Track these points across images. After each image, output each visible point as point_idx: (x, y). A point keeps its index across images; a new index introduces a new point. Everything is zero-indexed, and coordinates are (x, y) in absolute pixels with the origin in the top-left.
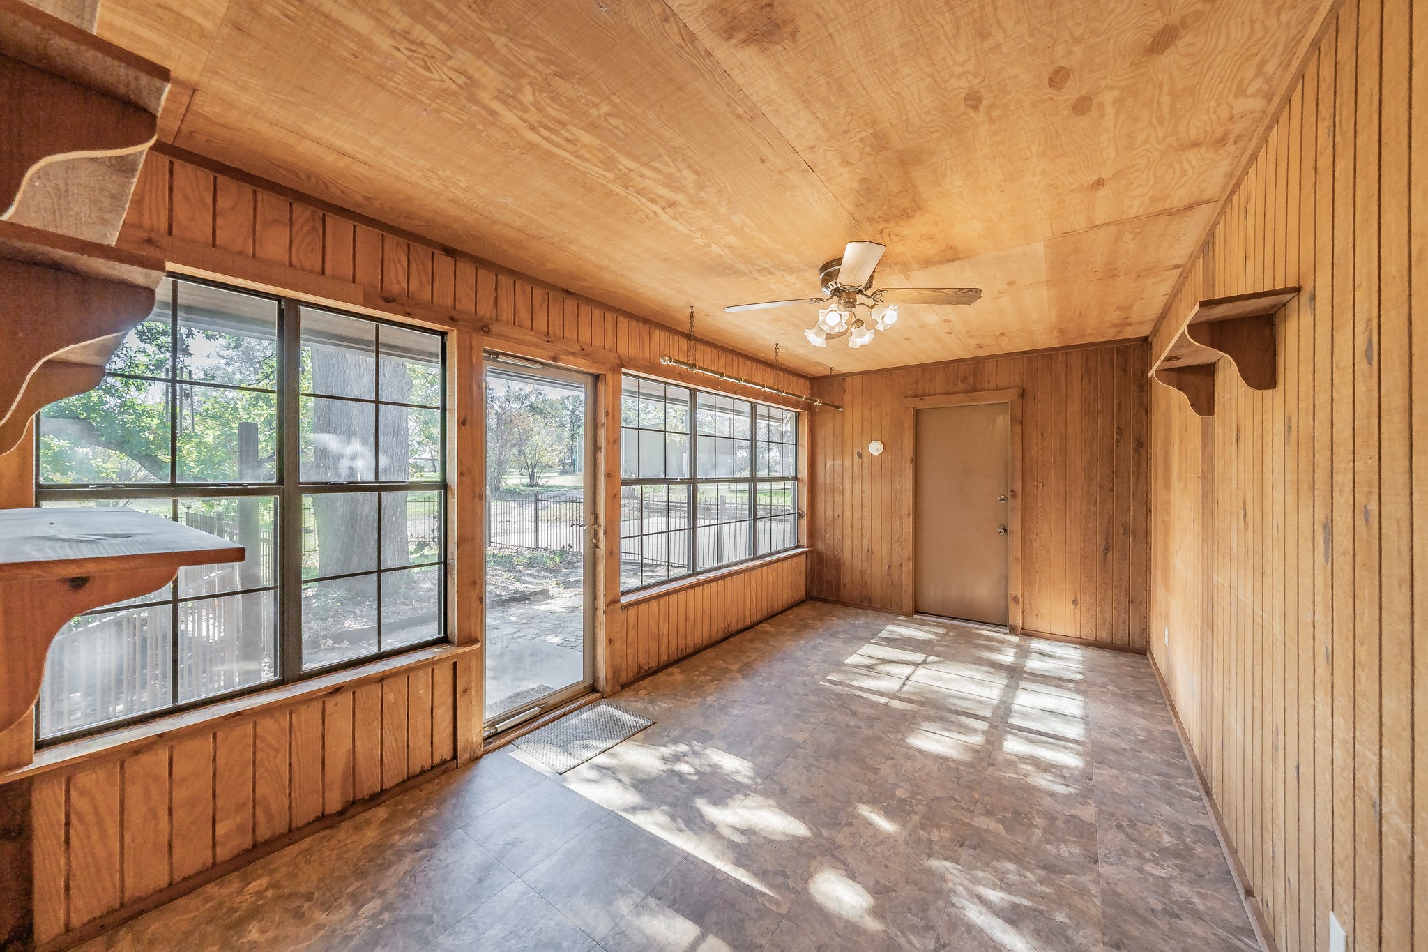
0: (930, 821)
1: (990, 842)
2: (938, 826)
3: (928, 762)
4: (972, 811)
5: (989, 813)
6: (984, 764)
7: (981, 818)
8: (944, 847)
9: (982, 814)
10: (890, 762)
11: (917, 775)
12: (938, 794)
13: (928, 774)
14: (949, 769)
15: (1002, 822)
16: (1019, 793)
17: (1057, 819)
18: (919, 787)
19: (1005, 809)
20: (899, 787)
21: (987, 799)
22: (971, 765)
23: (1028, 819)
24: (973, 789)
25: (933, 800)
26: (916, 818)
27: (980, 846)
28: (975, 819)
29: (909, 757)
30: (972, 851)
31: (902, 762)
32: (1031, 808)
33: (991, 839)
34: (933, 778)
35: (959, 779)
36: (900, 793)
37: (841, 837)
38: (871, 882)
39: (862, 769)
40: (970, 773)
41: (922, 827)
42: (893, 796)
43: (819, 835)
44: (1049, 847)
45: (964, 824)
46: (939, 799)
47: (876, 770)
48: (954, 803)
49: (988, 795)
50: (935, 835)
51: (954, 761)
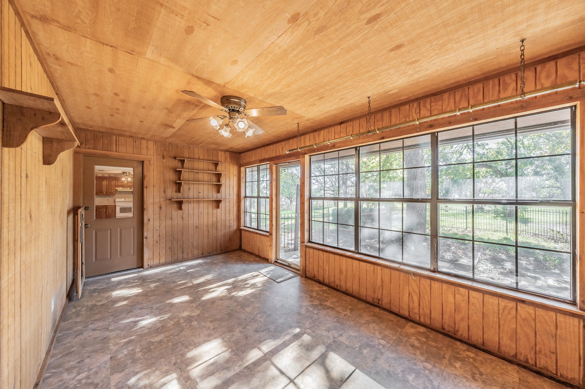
0: (177, 324)
1: (154, 334)
2: (173, 325)
3: (201, 340)
4: (167, 337)
5: (161, 342)
6: (179, 361)
7: (162, 338)
8: (167, 322)
9: (163, 339)
10: (212, 328)
11: (198, 332)
12: (183, 333)
13: (195, 336)
14: (190, 345)
15: (153, 343)
16: (153, 360)
17: (131, 363)
18: (192, 329)
19: (155, 348)
20: (198, 324)
21: (165, 346)
22: (183, 355)
23: (144, 352)
24: (173, 345)
25: (183, 329)
26: (182, 321)
27: (156, 330)
28: (164, 336)
29: (209, 335)
30: (158, 327)
31: (209, 332)
32: (144, 358)
33: (154, 335)
34: (192, 336)
35: (183, 344)
36: (195, 323)
37: (194, 305)
38: (176, 305)
39: (216, 318)
40: (181, 350)
41: (178, 321)
42: (196, 320)
43: (199, 301)
44: (132, 348)
45: (166, 332)
46: (182, 331)
47: (212, 322)
48: (175, 334)
49: (165, 348)
50: (172, 322)
51: (192, 349)
